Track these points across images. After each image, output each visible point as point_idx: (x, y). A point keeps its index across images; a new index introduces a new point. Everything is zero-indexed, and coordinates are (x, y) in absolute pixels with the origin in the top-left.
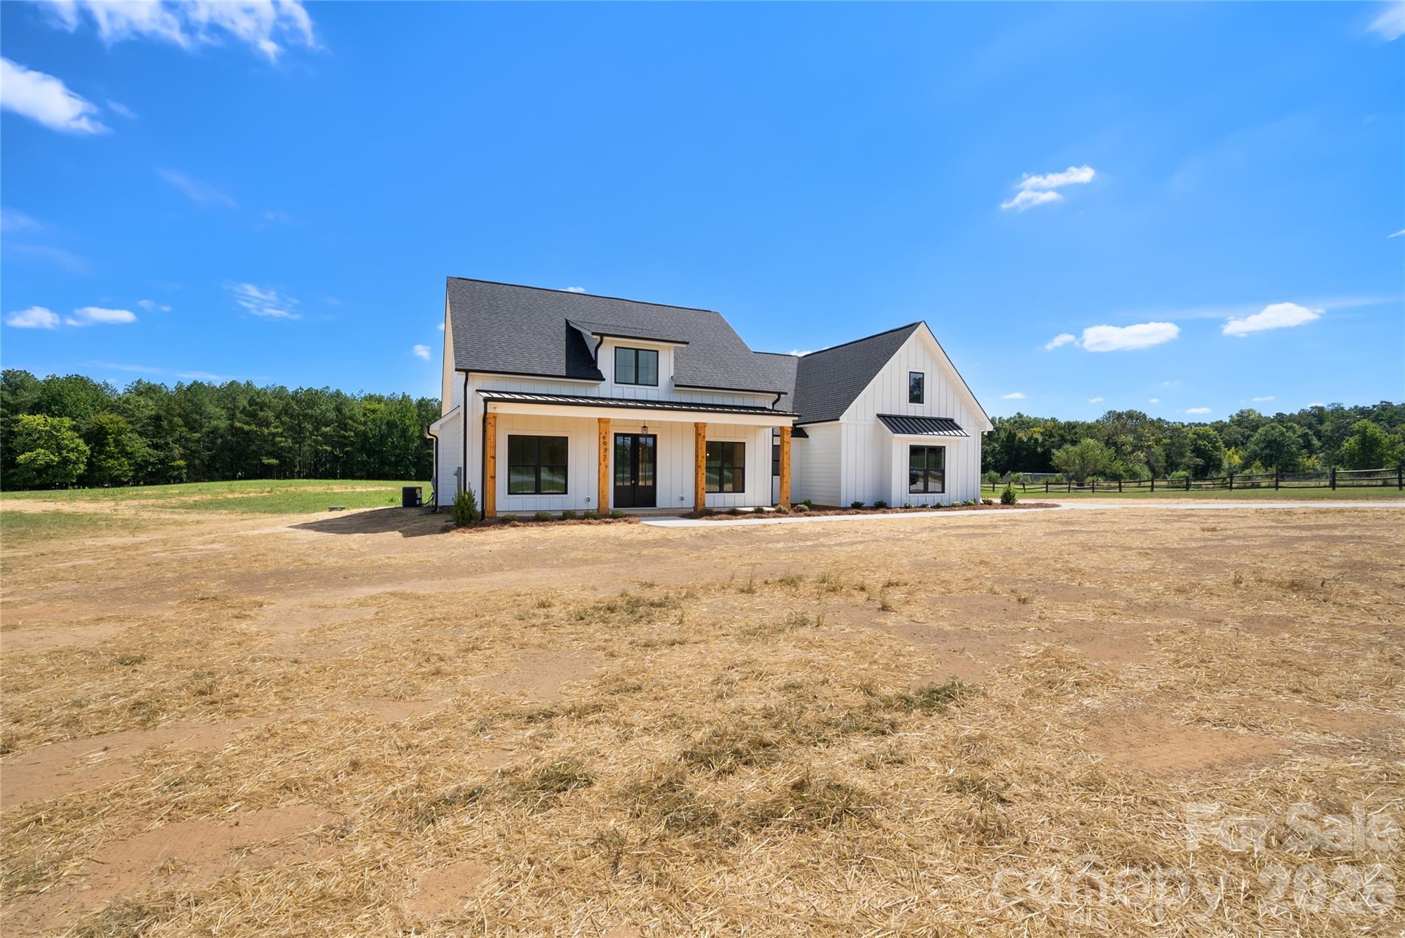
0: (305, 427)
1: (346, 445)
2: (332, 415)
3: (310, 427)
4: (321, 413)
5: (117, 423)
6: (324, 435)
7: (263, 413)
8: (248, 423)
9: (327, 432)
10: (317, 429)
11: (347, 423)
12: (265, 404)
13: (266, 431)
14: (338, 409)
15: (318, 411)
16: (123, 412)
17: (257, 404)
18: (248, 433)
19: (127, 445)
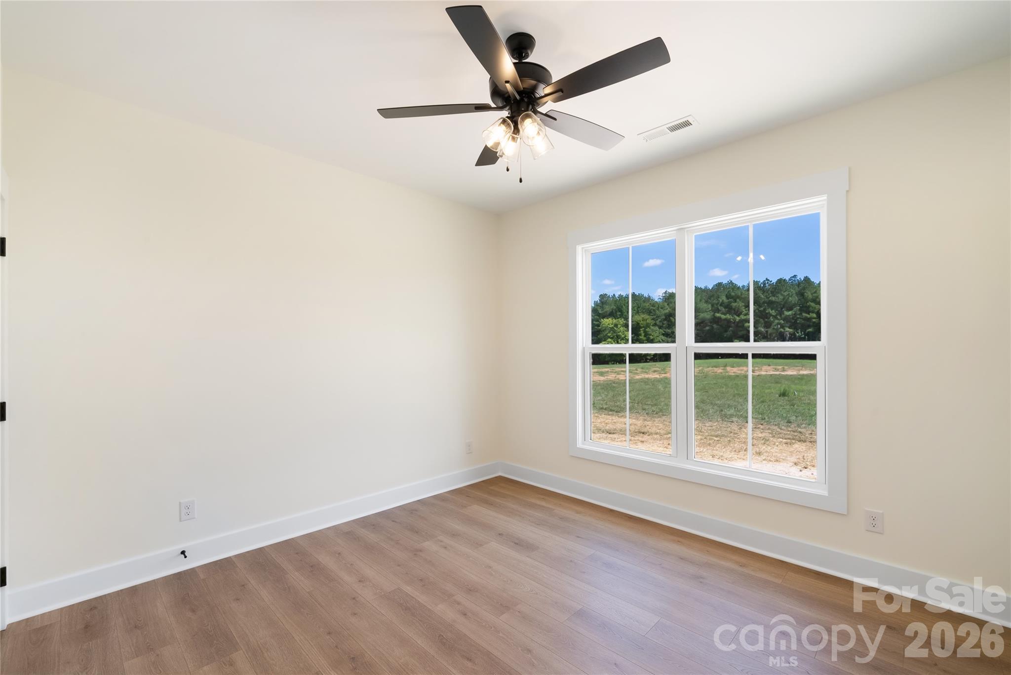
0: (769, 313)
1: (809, 326)
2: (794, 299)
3: (773, 312)
4: (784, 299)
5: (646, 320)
6: (786, 319)
7: (736, 304)
8: (725, 314)
9: (789, 316)
10: (781, 313)
11: (809, 306)
12: (738, 297)
13: (738, 319)
14: (801, 294)
15: (781, 297)
16: (649, 312)
17: (732, 297)
18: (726, 319)
19: (651, 335)
